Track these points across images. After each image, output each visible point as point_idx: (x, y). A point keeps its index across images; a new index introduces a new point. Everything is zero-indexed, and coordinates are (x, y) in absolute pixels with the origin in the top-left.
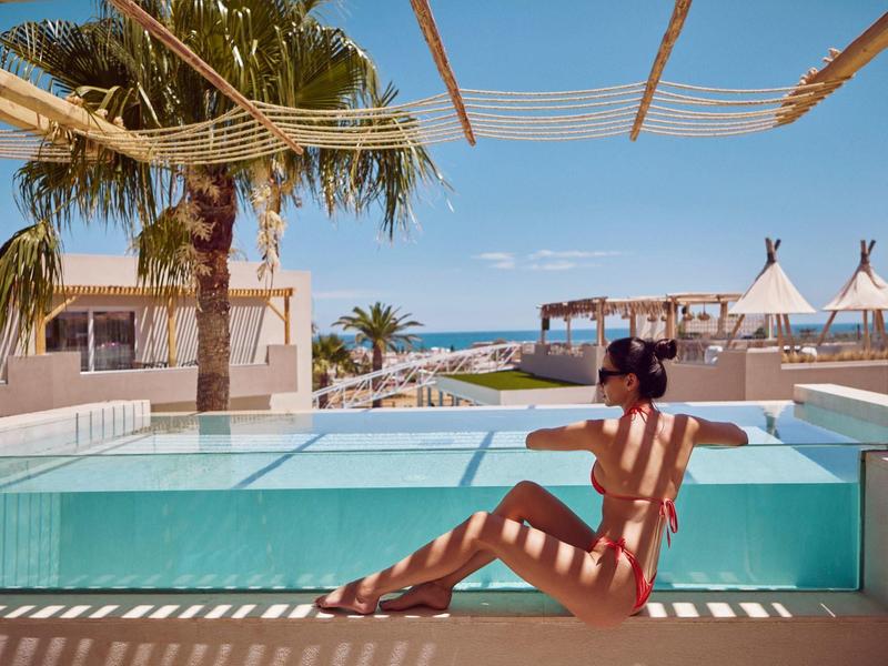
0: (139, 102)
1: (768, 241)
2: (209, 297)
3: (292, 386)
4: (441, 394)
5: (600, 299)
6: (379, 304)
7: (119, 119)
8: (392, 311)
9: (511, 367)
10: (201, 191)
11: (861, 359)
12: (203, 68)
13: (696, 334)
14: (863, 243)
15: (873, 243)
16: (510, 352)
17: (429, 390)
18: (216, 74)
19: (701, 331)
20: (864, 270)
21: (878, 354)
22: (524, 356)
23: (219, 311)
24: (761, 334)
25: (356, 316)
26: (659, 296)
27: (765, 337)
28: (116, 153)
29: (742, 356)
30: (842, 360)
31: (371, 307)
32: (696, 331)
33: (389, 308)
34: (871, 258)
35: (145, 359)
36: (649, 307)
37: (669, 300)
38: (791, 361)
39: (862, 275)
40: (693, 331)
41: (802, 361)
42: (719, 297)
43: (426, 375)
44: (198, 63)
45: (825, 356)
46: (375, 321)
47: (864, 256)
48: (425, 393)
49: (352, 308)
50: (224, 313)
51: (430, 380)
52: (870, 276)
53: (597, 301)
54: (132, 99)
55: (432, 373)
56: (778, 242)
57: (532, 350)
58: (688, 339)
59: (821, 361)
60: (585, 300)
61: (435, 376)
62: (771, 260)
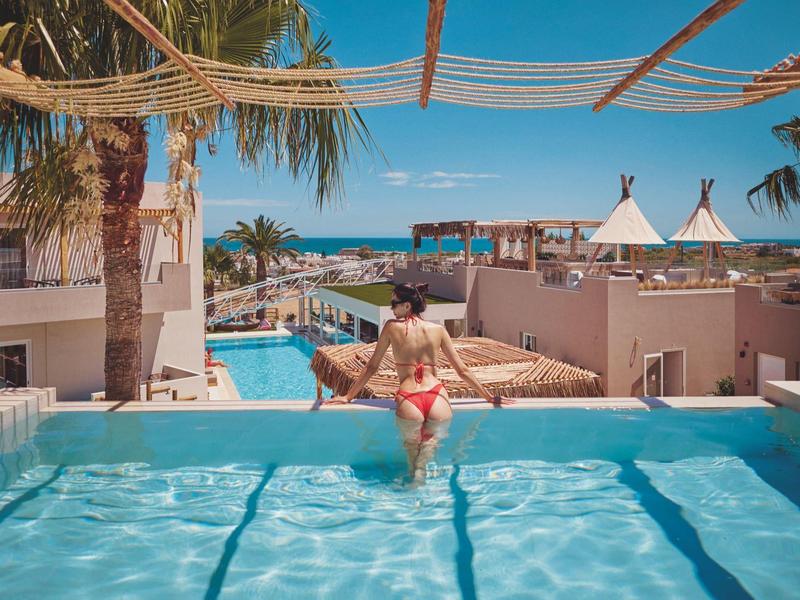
0: (39, 40)
1: (623, 177)
2: (118, 255)
3: (186, 304)
4: (323, 304)
5: (469, 223)
6: (262, 218)
7: (17, 63)
8: (275, 226)
9: (385, 280)
10: (104, 142)
11: (705, 287)
12: (136, 19)
13: (551, 255)
14: (704, 181)
15: (712, 181)
16: (383, 266)
17: (311, 299)
18: (150, 25)
19: (556, 252)
20: (705, 207)
21: (720, 282)
22: (396, 270)
23: (129, 270)
24: (610, 257)
25: (239, 228)
26: (522, 220)
27: (614, 260)
28: (12, 100)
29: (605, 284)
30: (689, 287)
31: (255, 221)
32: (551, 251)
33: (272, 223)
34: (710, 195)
35: (39, 277)
36: (513, 232)
37: (531, 225)
38: (646, 289)
39: (703, 211)
40: (548, 251)
41: (655, 288)
42: (573, 224)
43: (308, 286)
44: (129, 12)
45: (675, 284)
46: (258, 233)
47: (704, 194)
48: (307, 301)
49: (237, 221)
50: (135, 271)
51: (312, 291)
52: (709, 212)
53: (467, 224)
54: (31, 37)
55: (314, 284)
56: (632, 178)
57: (404, 266)
58: (544, 259)
59: (672, 288)
60: (455, 223)
61: (316, 287)
62: (626, 195)
